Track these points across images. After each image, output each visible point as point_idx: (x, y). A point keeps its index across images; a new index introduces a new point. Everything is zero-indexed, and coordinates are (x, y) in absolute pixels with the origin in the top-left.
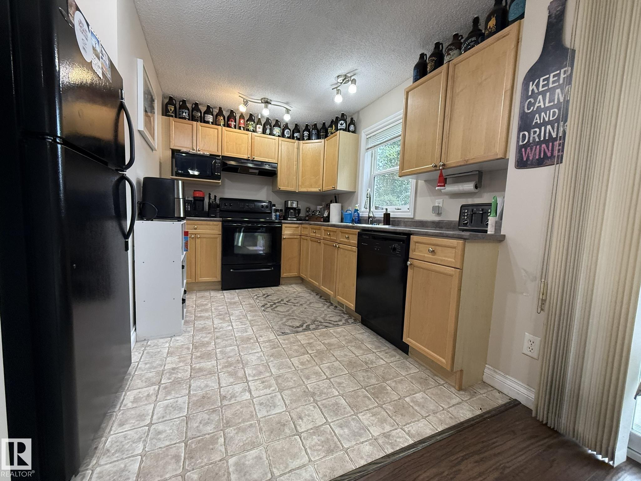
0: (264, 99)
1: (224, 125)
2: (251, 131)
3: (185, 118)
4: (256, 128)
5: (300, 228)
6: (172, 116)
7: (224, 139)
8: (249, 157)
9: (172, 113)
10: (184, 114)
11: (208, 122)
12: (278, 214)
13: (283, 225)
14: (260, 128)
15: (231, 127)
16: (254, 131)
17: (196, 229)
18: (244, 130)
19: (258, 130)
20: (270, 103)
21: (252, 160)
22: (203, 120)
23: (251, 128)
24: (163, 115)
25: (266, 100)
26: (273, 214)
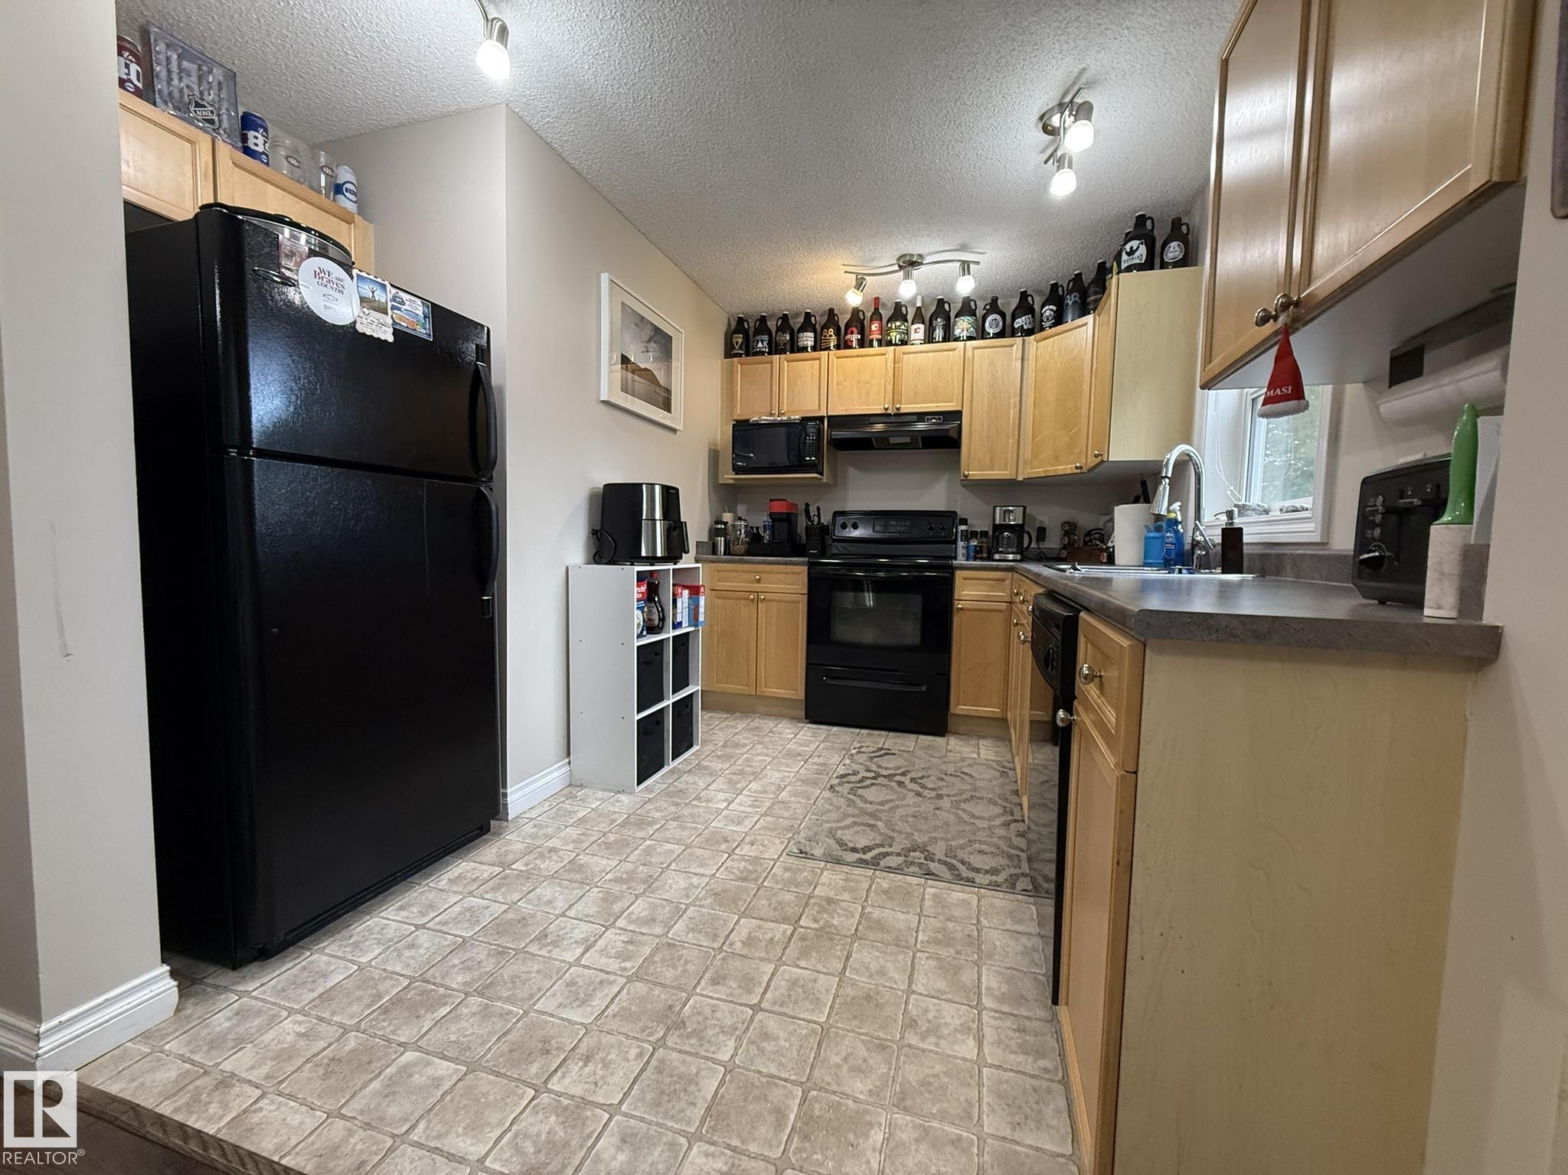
0: (903, 259)
1: (838, 347)
2: (896, 345)
3: (763, 353)
4: (907, 333)
5: (1008, 582)
6: (740, 355)
7: (832, 378)
8: (886, 409)
9: (740, 348)
10: (760, 345)
11: (804, 349)
12: (974, 543)
13: (959, 574)
14: (918, 332)
15: (851, 347)
16: (904, 343)
17: (759, 581)
18: (880, 345)
19: (913, 336)
20: (922, 264)
21: (895, 415)
22: (795, 348)
23: (895, 336)
24: (726, 357)
25: (908, 258)
26: (961, 544)
